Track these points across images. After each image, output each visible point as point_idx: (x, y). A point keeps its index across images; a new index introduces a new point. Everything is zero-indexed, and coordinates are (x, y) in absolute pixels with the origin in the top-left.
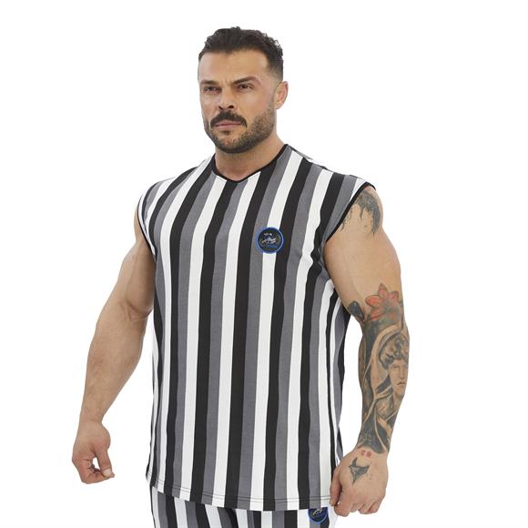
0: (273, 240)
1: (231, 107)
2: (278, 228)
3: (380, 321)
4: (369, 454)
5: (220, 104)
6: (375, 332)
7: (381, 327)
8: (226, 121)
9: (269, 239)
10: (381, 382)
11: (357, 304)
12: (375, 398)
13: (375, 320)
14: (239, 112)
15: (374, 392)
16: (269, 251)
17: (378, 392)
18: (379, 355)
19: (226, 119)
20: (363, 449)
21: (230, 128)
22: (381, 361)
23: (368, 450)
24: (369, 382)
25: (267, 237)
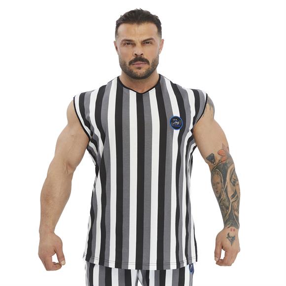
0: (178, 123)
1: (142, 54)
2: (179, 116)
3: (227, 162)
4: (234, 230)
5: (136, 52)
6: (226, 168)
7: (228, 165)
8: (139, 62)
9: (176, 122)
10: (233, 193)
11: (213, 155)
12: (231, 201)
13: (224, 162)
14: (145, 57)
15: (230, 199)
16: (176, 128)
17: (232, 199)
18: (231, 180)
19: (140, 61)
20: (231, 228)
21: (141, 65)
22: (232, 183)
23: (233, 228)
24: (227, 194)
25: (175, 121)
